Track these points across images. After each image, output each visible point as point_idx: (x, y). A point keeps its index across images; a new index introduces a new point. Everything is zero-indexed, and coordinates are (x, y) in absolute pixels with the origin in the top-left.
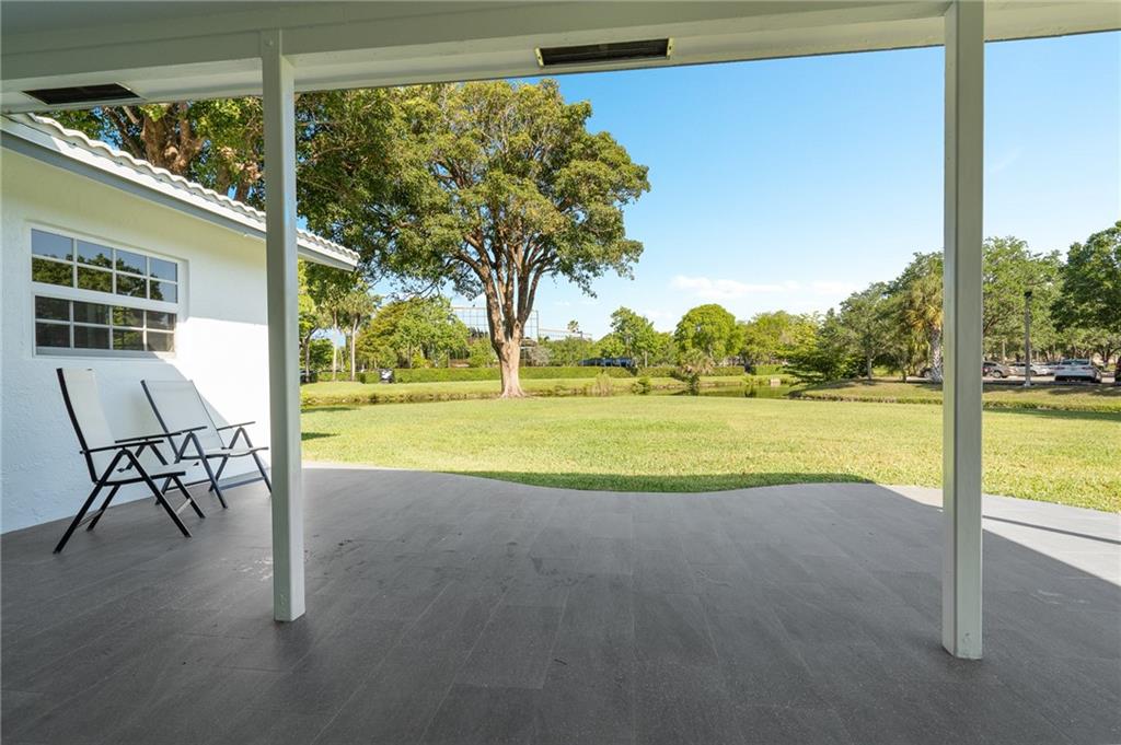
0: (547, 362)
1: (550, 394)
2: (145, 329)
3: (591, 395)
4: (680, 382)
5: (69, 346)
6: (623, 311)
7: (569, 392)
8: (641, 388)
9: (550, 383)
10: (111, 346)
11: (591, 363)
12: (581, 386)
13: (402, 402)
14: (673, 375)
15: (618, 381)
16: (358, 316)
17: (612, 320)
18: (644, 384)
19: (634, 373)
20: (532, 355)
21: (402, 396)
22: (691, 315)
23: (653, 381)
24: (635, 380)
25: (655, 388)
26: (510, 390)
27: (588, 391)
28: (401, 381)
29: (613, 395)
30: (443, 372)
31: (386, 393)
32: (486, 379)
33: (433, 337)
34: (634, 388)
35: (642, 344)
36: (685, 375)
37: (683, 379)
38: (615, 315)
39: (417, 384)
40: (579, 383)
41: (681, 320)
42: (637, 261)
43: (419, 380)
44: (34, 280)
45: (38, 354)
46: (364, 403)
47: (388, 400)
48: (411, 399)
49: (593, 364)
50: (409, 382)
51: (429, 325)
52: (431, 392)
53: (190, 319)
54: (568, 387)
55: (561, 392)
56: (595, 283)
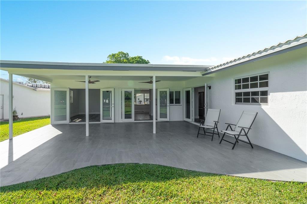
2: (260, 97)
5: (242, 102)
10: (251, 102)
44: (235, 89)
45: (235, 104)
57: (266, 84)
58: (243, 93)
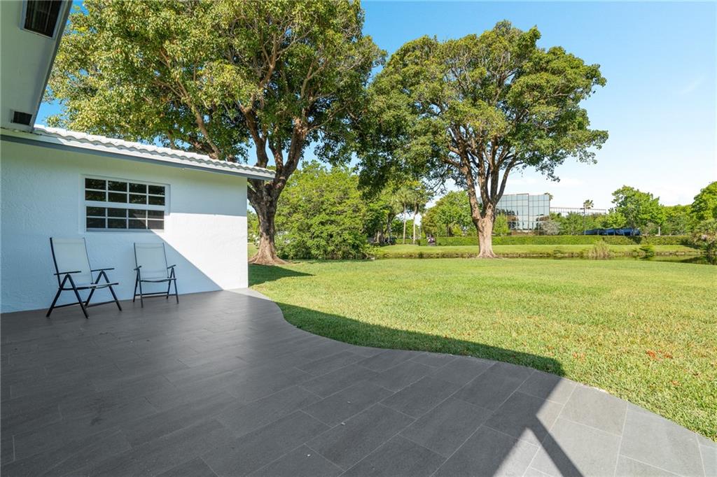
0: (557, 232)
1: (548, 256)
2: (147, 219)
3: (588, 258)
4: (693, 249)
5: (105, 227)
6: (625, 189)
7: (567, 255)
8: (644, 254)
9: (549, 248)
10: (128, 227)
11: (594, 232)
12: (578, 251)
13: (438, 258)
14: (685, 243)
15: (617, 248)
16: (417, 205)
17: (614, 198)
18: (646, 251)
19: (638, 241)
20: (544, 227)
21: (438, 254)
22: (713, 188)
23: (656, 248)
24: (638, 247)
25: (659, 254)
26: (484, 253)
27: (585, 255)
28: (440, 244)
29: (610, 259)
30: (468, 239)
31: (429, 252)
32: (499, 244)
33: (460, 216)
34: (636, 254)
35: (645, 216)
36: (699, 243)
37: (697, 247)
38: (616, 193)
39: (451, 247)
40: (577, 248)
41: (699, 193)
42: (600, 147)
43: (452, 244)
44: (86, 199)
45: (87, 231)
46: (415, 258)
47: (430, 256)
48: (444, 256)
49: (596, 234)
50: (446, 245)
51: (459, 209)
52: (457, 252)
53: (171, 214)
54: (566, 251)
55: (559, 255)
56: (558, 170)
57: (161, 201)
58: (107, 210)
